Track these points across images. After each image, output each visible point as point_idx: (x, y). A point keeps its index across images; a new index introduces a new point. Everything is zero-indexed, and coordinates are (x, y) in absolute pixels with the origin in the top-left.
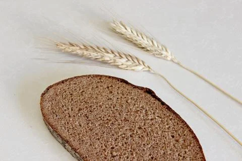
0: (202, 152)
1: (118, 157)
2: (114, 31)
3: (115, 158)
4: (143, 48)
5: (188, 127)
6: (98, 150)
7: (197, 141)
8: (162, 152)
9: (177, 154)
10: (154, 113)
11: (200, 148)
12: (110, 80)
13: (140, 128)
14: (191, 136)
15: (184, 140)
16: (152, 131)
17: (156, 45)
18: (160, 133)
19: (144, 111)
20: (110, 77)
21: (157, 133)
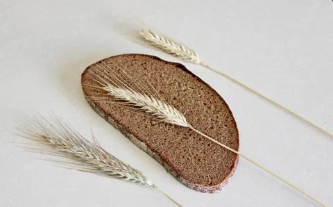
0: (232, 116)
1: (157, 126)
2: (143, 39)
3: (155, 126)
4: (172, 54)
5: (218, 95)
6: (139, 120)
7: (227, 107)
8: (197, 118)
9: (210, 119)
10: (186, 85)
11: (230, 112)
12: (144, 57)
13: (175, 99)
14: (221, 102)
15: (216, 107)
16: (186, 100)
17: (185, 50)
18: (193, 101)
19: (177, 84)
20: (143, 55)
21: (190, 102)
